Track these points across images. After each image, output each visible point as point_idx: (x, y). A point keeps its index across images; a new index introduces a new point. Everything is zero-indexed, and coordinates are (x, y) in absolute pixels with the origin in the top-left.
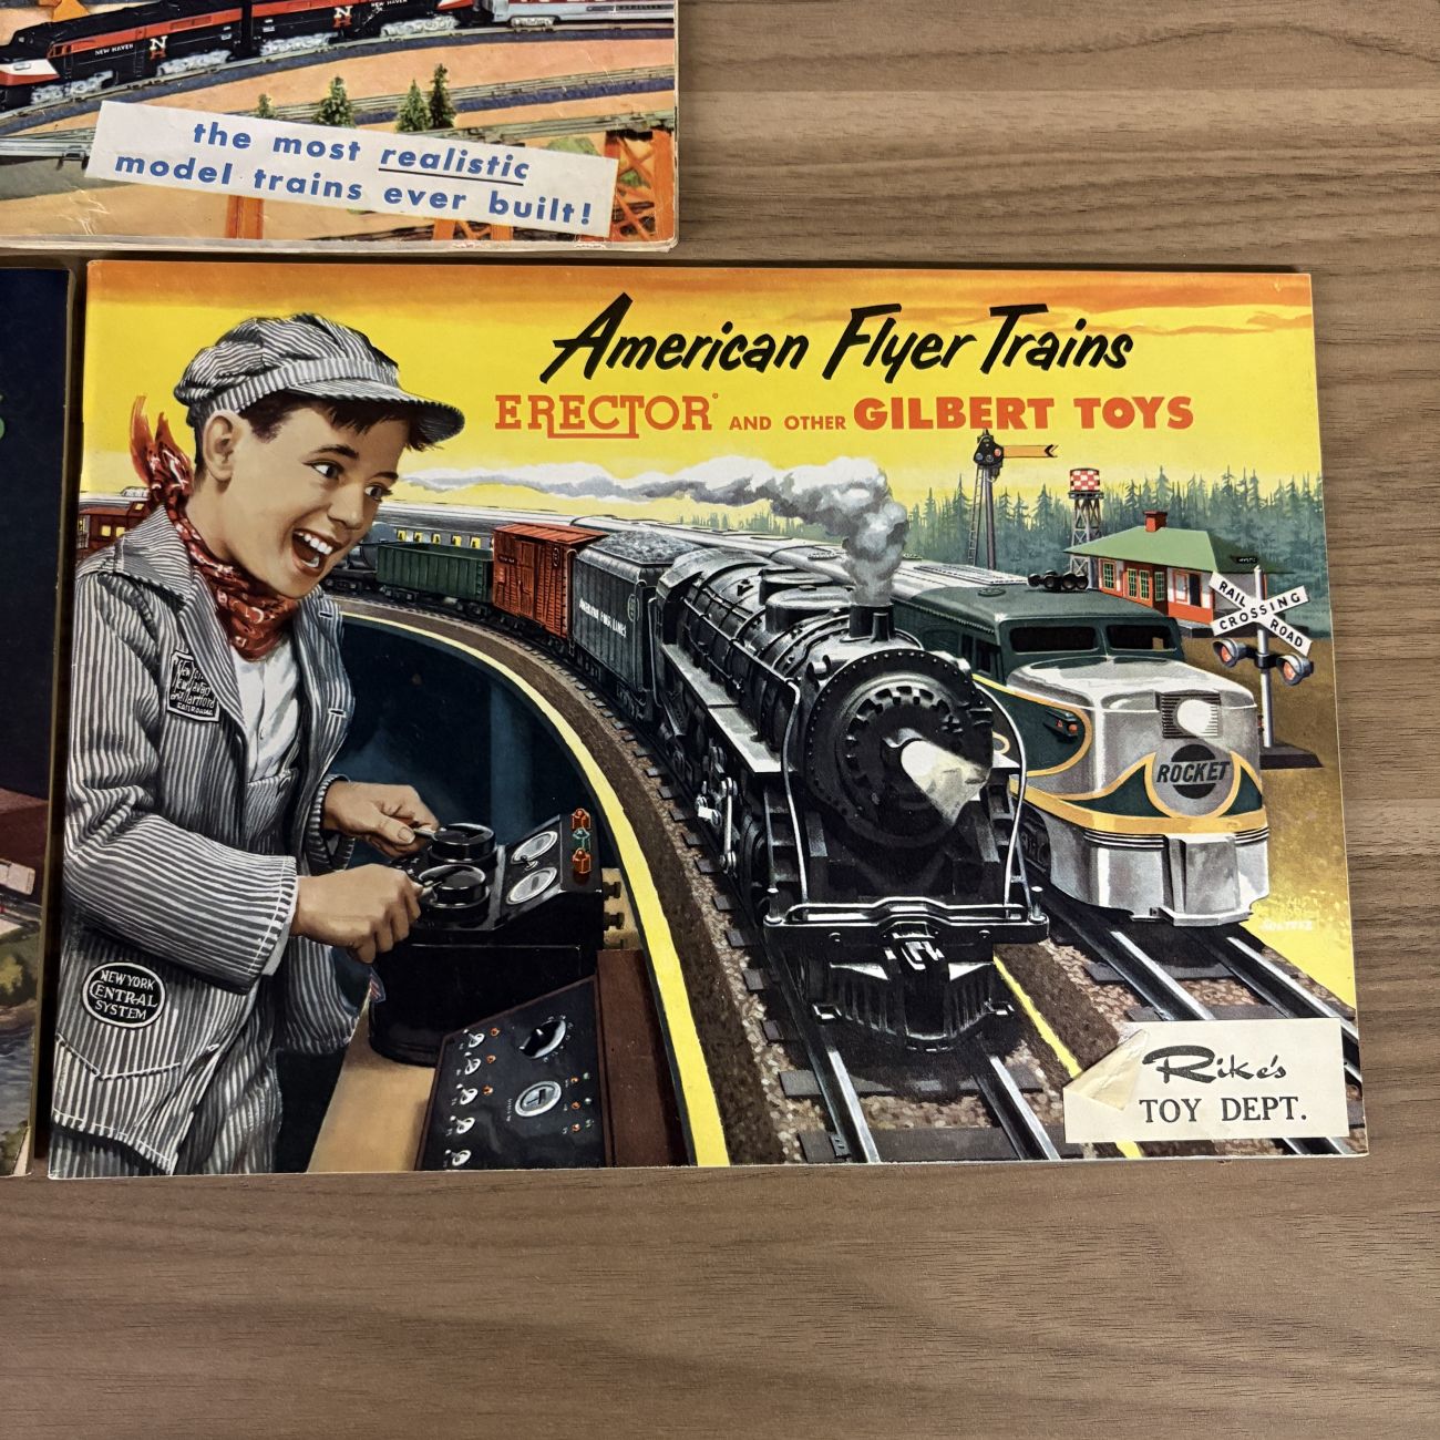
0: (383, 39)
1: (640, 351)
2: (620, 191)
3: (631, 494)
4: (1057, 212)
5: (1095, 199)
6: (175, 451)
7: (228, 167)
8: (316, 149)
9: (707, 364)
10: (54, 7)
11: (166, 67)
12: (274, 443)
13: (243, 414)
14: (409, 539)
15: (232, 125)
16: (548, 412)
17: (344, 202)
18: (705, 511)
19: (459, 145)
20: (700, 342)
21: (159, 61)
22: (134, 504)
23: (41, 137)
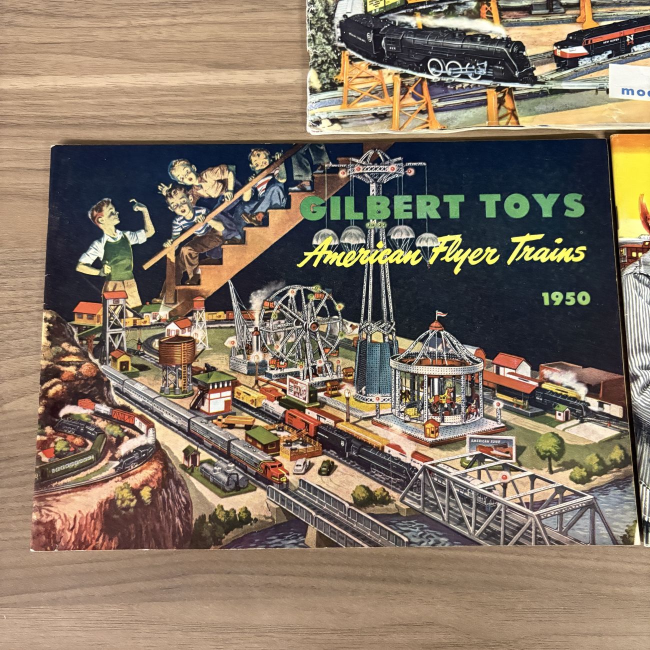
10: (583, 23)
11: (634, 48)
21: (631, 45)
22: (645, 242)
23: (585, 81)
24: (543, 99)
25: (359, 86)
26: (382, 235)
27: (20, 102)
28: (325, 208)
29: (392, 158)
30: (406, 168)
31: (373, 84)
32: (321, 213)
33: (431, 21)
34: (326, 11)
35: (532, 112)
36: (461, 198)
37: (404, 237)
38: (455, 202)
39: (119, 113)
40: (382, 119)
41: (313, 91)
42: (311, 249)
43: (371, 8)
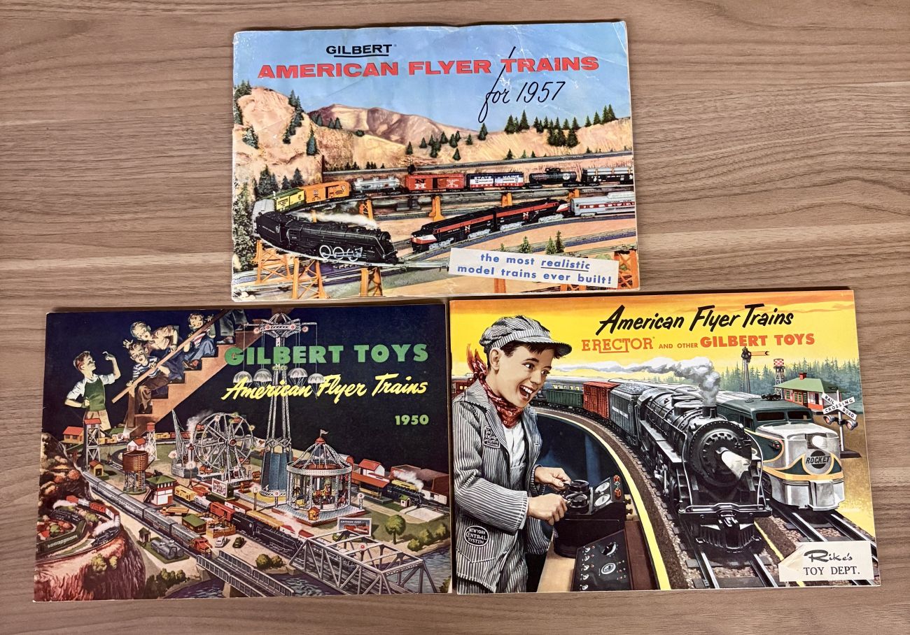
0: (539, 223)
1: (628, 324)
2: (621, 272)
3: (626, 371)
4: (766, 271)
5: (779, 266)
6: (481, 361)
7: (493, 269)
8: (520, 261)
9: (650, 327)
10: (434, 217)
11: (470, 235)
12: (512, 358)
13: (501, 349)
14: (556, 387)
15: (493, 254)
16: (599, 345)
17: (530, 279)
18: (652, 376)
19: (567, 258)
20: (648, 320)
21: (468, 233)
22: (469, 379)
23: (433, 261)
24: (401, 276)
25: (269, 266)
26: (284, 375)
27: (25, 279)
28: (243, 356)
29: (292, 319)
30: (302, 327)
31: (279, 265)
32: (240, 360)
33: (323, 217)
34: (246, 209)
35: (393, 286)
36: (341, 348)
37: (300, 376)
38: (336, 351)
39: (95, 286)
40: (285, 291)
41: (236, 271)
42: (232, 386)
43: (279, 207)
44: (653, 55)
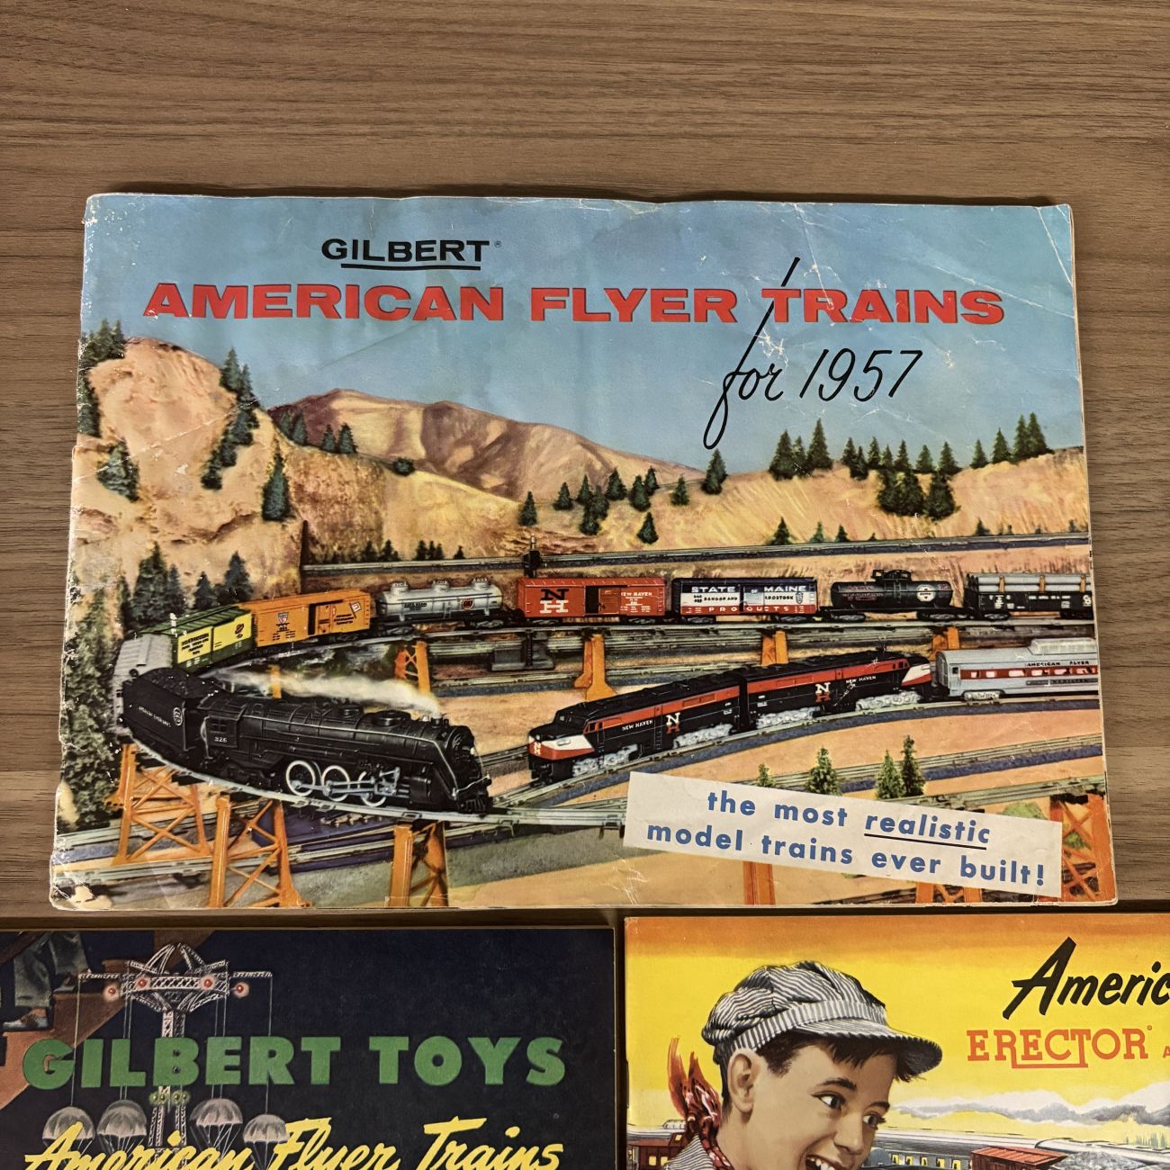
0: (858, 713)
1: (1085, 989)
2: (1066, 853)
3: (1084, 1118)
6: (705, 1086)
7: (740, 833)
8: (810, 816)
9: (1141, 1000)
10: (587, 688)
11: (680, 740)
12: (786, 1077)
13: (760, 1052)
14: (902, 1162)
15: (740, 794)
16: (1011, 1045)
17: (838, 867)
18: (1146, 1132)
19: (931, 811)
20: (1134, 980)
21: (674, 735)
22: (674, 1135)
23: (583, 807)
24: (500, 848)
25: (152, 816)
26: (180, 1117)
28: (72, 1063)
29: (208, 962)
30: (233, 983)
31: (178, 814)
32: (63, 1074)
33: (297, 684)
34: (97, 661)
35: (476, 877)
36: (335, 1044)
37: (222, 1121)
38: (322, 1049)
40: (190, 886)
41: (64, 828)
42: (40, 1147)
43: (184, 656)
44: (1135, 291)
